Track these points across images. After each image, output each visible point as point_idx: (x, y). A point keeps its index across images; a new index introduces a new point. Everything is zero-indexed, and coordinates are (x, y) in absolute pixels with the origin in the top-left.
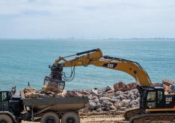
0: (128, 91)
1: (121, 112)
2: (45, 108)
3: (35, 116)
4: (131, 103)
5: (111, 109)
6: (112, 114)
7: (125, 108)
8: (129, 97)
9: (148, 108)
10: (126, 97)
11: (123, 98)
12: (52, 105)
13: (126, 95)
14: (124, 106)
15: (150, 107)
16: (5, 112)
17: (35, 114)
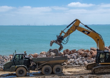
0: (72, 55)
1: (70, 66)
2: (44, 63)
3: (38, 67)
4: (75, 61)
5: (64, 64)
6: (65, 67)
7: (72, 64)
8: (73, 58)
9: (101, 62)
10: (72, 57)
11: (70, 59)
12: (48, 61)
13: (71, 57)
14: (71, 63)
15: (102, 62)
16: (22, 65)
17: (39, 66)
